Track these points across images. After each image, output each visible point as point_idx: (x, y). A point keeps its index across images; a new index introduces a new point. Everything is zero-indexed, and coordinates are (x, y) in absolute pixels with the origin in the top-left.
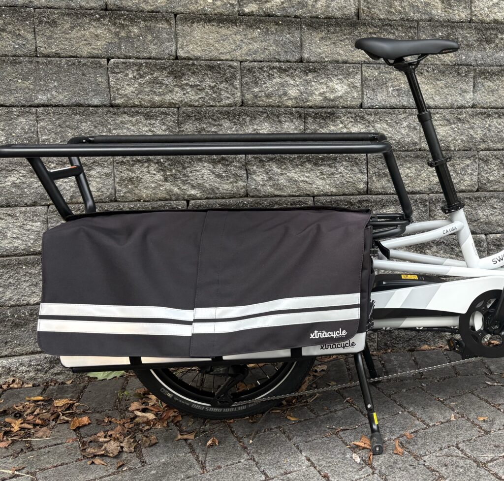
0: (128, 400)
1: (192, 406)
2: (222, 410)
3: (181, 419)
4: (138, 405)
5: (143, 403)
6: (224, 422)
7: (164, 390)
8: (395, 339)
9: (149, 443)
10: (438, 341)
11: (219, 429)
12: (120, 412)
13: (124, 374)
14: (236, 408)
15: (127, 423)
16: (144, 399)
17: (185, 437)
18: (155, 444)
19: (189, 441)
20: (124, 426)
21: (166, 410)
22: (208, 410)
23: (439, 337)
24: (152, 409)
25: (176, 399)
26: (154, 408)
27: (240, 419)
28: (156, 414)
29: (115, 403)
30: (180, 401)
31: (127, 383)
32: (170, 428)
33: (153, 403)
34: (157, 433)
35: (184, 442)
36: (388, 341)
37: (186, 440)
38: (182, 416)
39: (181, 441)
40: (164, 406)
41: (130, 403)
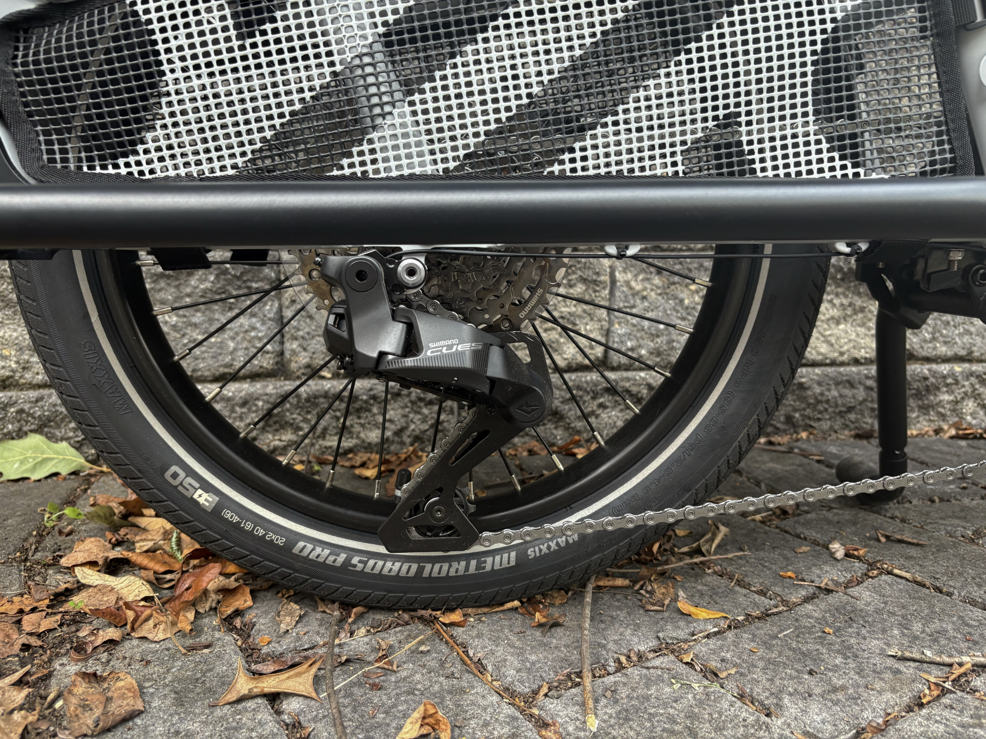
0: (70, 533)
1: (296, 551)
2: (420, 570)
3: (250, 603)
4: (95, 550)
5: (119, 543)
6: (429, 622)
7: (182, 474)
8: (814, 407)
9: (98, 712)
10: (918, 417)
11: (414, 652)
12: (28, 570)
13: (83, 467)
14: (473, 563)
15: (34, 610)
16: (123, 532)
17: (270, 684)
18: (132, 716)
19: (291, 706)
20: (19, 622)
21: (195, 567)
22: (360, 566)
23: (920, 408)
24: (144, 561)
25: (228, 515)
26: (153, 559)
27: (485, 610)
28: (156, 583)
29: (25, 540)
30: (249, 526)
31: (86, 490)
32: (203, 639)
33: (150, 544)
34: (148, 662)
35: (265, 714)
36: (795, 410)
37: (274, 698)
38: (253, 593)
39: (250, 704)
40: (186, 552)
41: (73, 542)
